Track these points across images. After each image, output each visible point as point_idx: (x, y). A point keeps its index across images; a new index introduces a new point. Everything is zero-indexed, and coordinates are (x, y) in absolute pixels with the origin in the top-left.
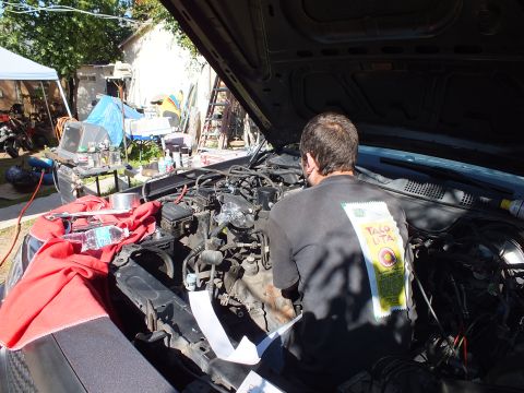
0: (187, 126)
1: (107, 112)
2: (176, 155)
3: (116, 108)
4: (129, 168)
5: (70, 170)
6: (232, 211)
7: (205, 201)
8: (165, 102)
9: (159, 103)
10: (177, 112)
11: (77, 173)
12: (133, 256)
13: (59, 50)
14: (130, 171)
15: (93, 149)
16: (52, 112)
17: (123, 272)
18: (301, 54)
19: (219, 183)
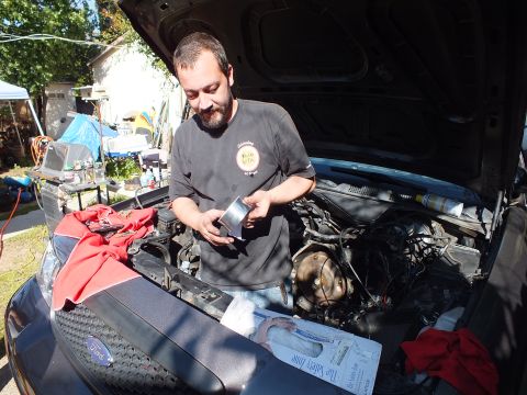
0: (161, 141)
1: (82, 130)
2: (156, 170)
4: (113, 183)
5: (55, 187)
8: (138, 119)
9: (132, 120)
10: (150, 128)
11: (64, 189)
12: (142, 247)
14: (113, 186)
15: (79, 167)
16: (20, 131)
17: (136, 258)
18: (264, 90)
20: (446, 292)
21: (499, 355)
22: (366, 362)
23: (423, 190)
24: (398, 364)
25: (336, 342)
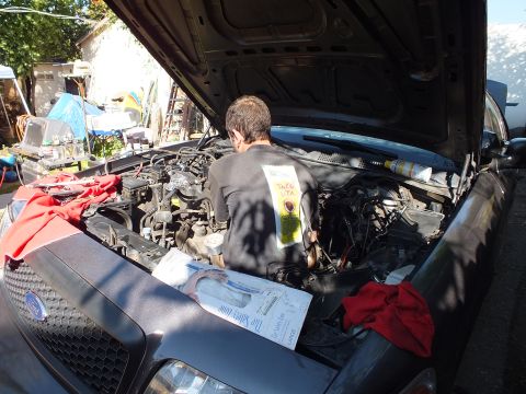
0: (149, 122)
1: (68, 109)
2: (137, 146)
3: (77, 106)
4: (92, 158)
5: (35, 163)
6: (179, 180)
7: (158, 174)
8: (126, 99)
9: (120, 100)
10: (139, 109)
11: (43, 165)
12: (99, 210)
13: (14, 48)
15: (57, 142)
16: (9, 112)
17: (91, 220)
18: (228, 53)
19: (171, 162)
20: (402, 253)
21: (442, 306)
22: (293, 312)
23: (392, 156)
24: (338, 320)
25: (266, 293)
